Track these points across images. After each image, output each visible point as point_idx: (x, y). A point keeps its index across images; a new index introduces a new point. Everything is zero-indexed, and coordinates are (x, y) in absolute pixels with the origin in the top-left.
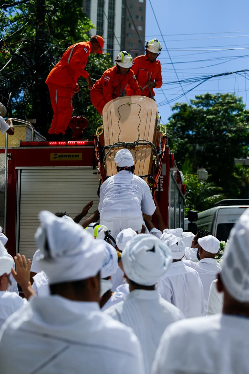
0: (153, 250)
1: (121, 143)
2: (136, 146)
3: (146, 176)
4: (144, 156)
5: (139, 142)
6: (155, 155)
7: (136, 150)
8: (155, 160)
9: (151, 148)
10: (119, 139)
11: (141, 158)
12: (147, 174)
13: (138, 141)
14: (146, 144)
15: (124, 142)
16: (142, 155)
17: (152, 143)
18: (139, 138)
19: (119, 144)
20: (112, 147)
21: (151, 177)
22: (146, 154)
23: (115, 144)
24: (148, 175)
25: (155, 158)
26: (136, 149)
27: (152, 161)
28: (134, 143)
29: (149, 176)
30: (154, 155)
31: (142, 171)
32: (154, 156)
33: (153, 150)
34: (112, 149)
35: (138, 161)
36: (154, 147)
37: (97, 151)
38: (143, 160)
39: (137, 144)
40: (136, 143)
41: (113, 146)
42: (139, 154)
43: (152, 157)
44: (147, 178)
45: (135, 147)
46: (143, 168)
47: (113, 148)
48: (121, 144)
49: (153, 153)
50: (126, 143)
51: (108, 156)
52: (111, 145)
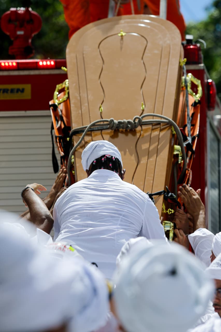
1: (107, 121)
2: (139, 128)
3: (159, 194)
4: (154, 149)
5: (144, 120)
6: (179, 145)
7: (138, 136)
8: (177, 155)
9: (170, 131)
10: (101, 113)
11: (149, 154)
12: (162, 189)
13: (142, 118)
14: (159, 123)
15: (112, 121)
16: (152, 148)
17: (171, 119)
18: (143, 110)
19: (102, 123)
20: (88, 131)
21: (170, 194)
22: (158, 145)
23: (94, 125)
24: (164, 192)
25: (178, 150)
26: (138, 135)
27: (173, 158)
28: (134, 121)
29: (165, 192)
30: (176, 144)
31: (152, 181)
32: (177, 147)
33: (173, 135)
34: (87, 135)
35: (143, 161)
36: (176, 129)
37: (59, 137)
38: (152, 159)
39: (141, 124)
40: (137, 121)
41: (90, 128)
42: (145, 146)
43: (172, 149)
44: (162, 197)
45: (135, 131)
46: (153, 175)
47: (89, 132)
48: (108, 124)
49: (173, 142)
50: (116, 121)
51: (79, 148)
52: (86, 127)
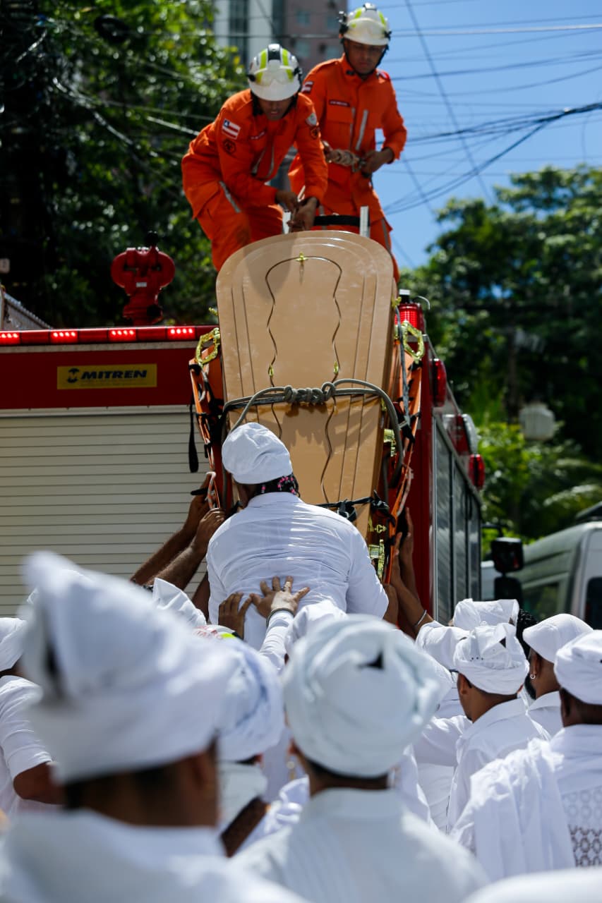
0: (378, 663)
1: (282, 390)
2: (330, 401)
3: (364, 502)
4: (353, 434)
5: (339, 388)
6: (390, 428)
7: (329, 414)
8: (389, 444)
9: (378, 406)
10: (271, 377)
11: (346, 441)
12: (367, 494)
13: (336, 384)
14: (360, 394)
15: (289, 389)
16: (351, 431)
17: (379, 388)
18: (337, 374)
19: (273, 393)
20: (252, 404)
21: (380, 502)
22: (360, 428)
23: (261, 395)
24: (371, 498)
25: (389, 437)
26: (329, 411)
27: (383, 448)
28: (323, 389)
29: (373, 499)
30: (387, 428)
31: (352, 483)
32: (388, 432)
33: (382, 413)
34: (250, 410)
35: (338, 451)
36: (387, 403)
37: (202, 415)
38: (353, 449)
39: (334, 393)
40: (327, 390)
41: (255, 400)
42: (340, 429)
43: (381, 434)
44: (367, 507)
45: (324, 404)
46: (353, 473)
47: (254, 407)
48: (283, 395)
49: (383, 423)
50: (295, 390)
52: (249, 399)
